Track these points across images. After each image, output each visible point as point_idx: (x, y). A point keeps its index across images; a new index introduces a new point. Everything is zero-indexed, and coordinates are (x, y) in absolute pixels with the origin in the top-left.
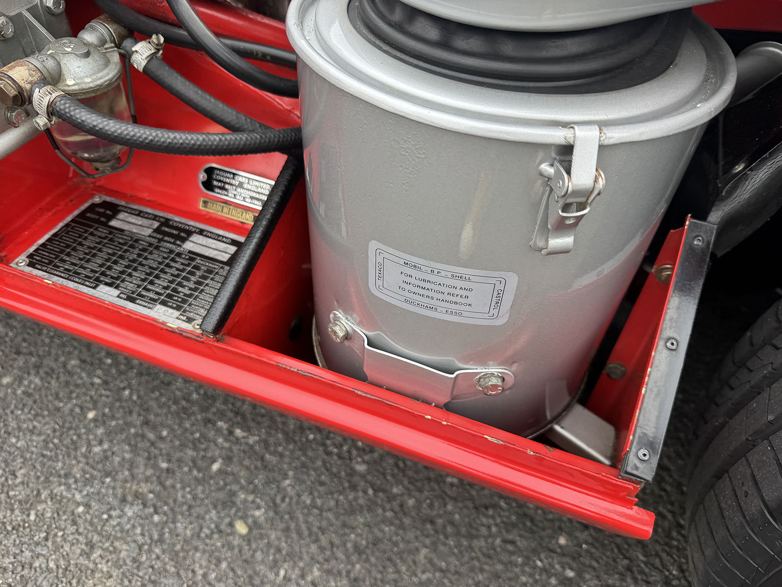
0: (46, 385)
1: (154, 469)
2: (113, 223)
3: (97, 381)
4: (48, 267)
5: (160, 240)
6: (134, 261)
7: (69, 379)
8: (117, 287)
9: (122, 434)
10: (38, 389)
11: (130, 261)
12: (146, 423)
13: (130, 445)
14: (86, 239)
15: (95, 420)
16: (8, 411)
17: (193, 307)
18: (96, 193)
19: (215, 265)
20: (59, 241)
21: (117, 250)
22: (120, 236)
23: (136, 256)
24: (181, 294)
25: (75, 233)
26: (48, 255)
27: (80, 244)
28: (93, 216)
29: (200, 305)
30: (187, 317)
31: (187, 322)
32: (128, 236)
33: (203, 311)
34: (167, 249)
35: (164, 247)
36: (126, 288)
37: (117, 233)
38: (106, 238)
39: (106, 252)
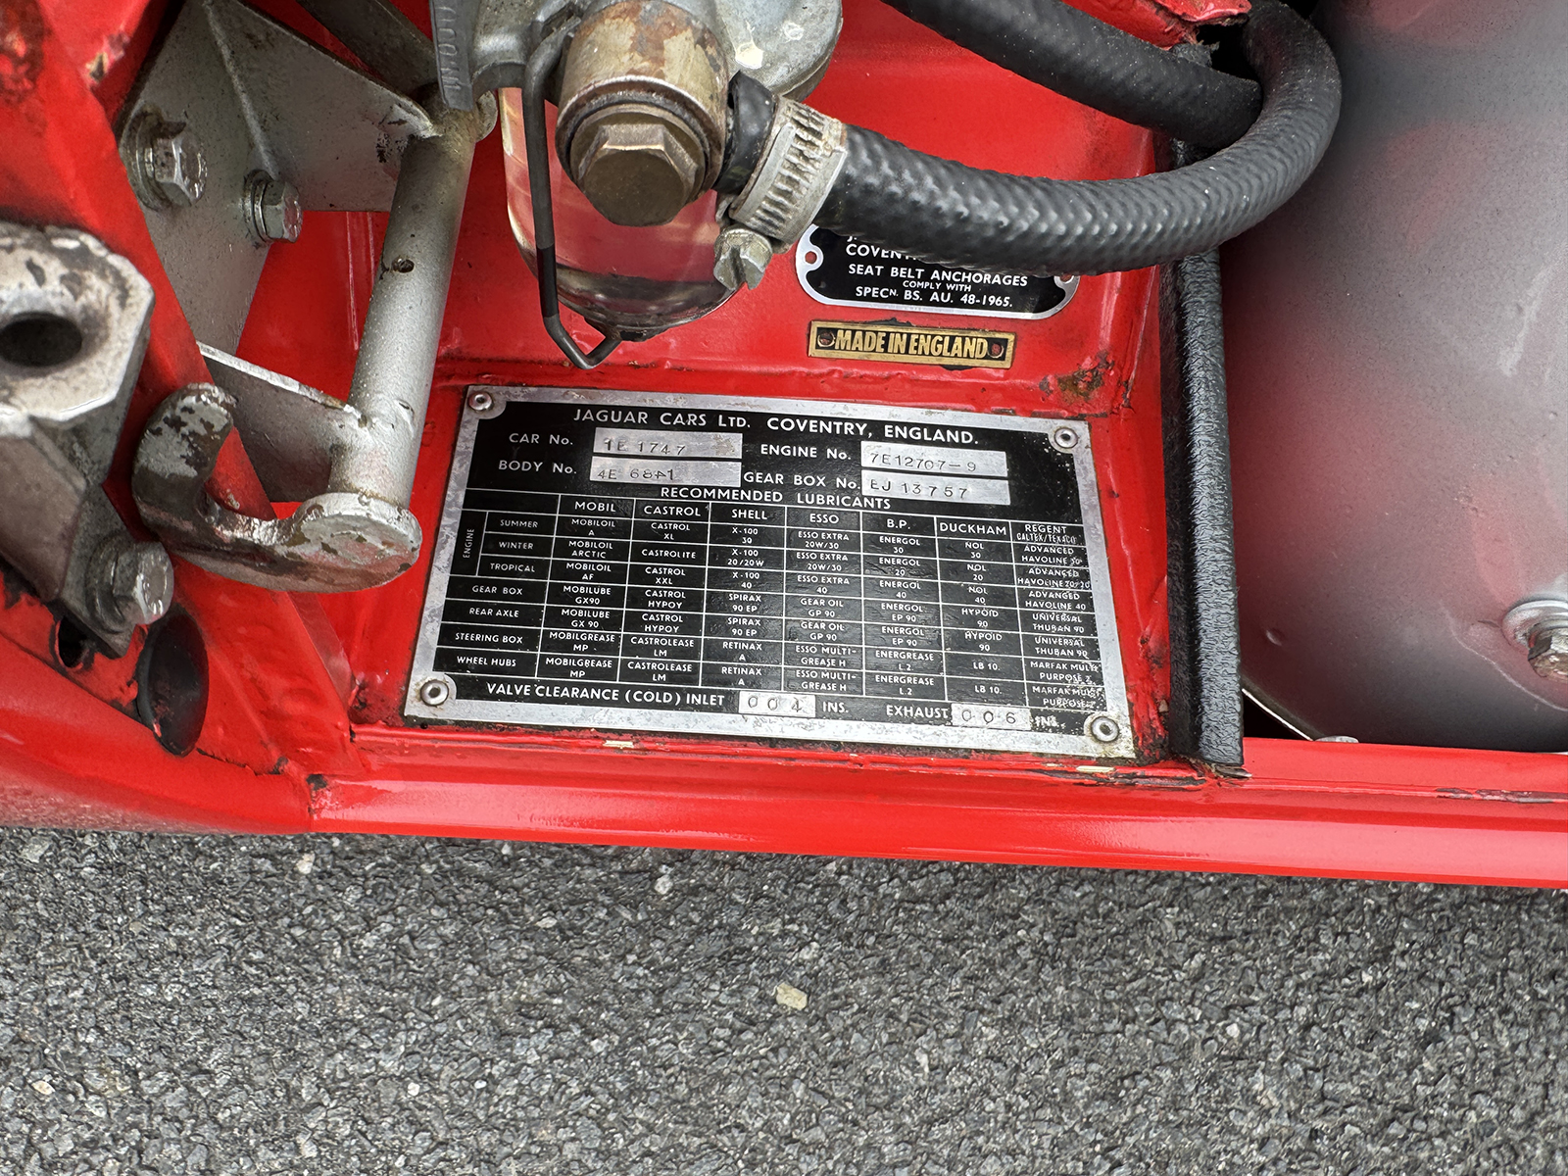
1: (529, 940)
4: (532, 683)
5: (788, 490)
6: (768, 582)
9: (407, 888)
11: (758, 585)
15: (322, 875)
17: (1045, 679)
18: (461, 383)
19: (994, 525)
20: (490, 583)
21: (689, 561)
22: (657, 511)
23: (760, 563)
24: (982, 647)
25: (516, 539)
26: (495, 639)
27: (561, 572)
28: (525, 466)
29: (1058, 666)
30: (1056, 714)
31: (1067, 731)
32: (684, 505)
33: (1078, 679)
34: (828, 512)
35: (816, 511)
36: (820, 680)
37: (642, 504)
38: (622, 530)
39: (662, 576)
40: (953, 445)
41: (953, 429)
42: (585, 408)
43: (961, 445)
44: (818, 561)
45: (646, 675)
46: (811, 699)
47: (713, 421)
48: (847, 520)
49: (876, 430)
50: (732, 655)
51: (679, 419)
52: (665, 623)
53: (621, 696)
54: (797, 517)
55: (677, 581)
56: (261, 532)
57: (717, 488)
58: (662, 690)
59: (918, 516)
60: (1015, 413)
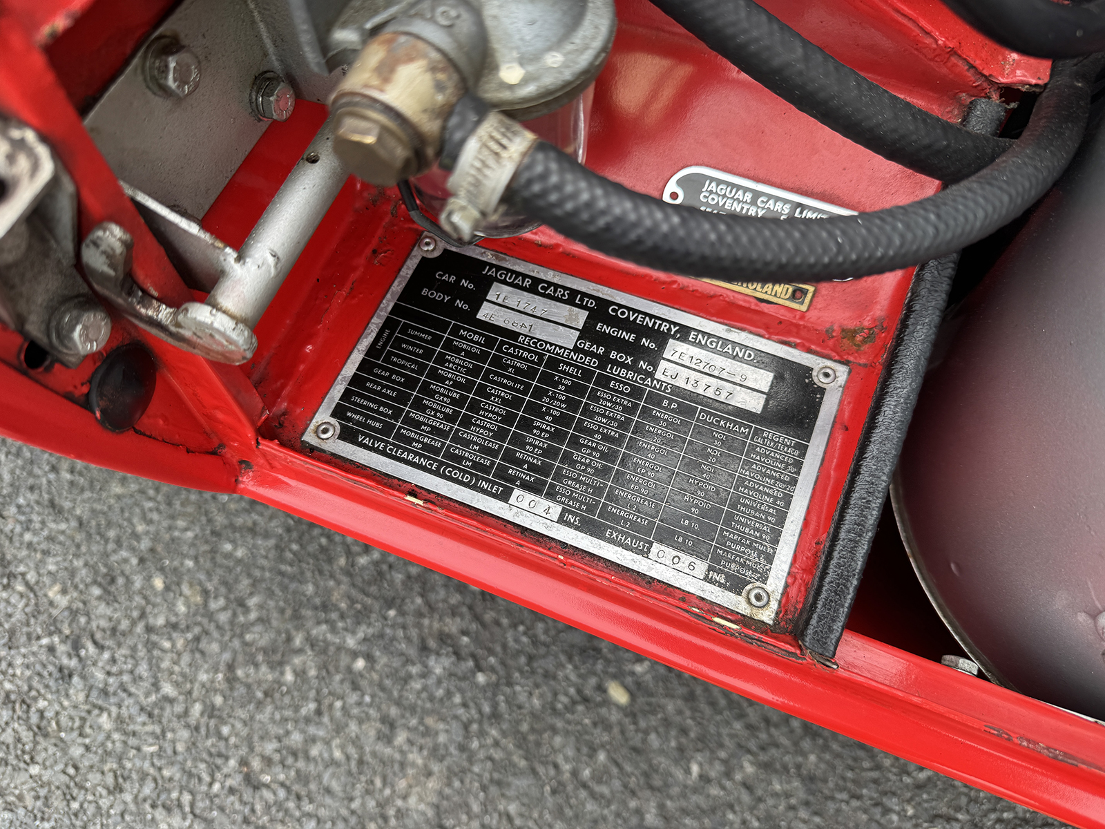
2: (486, 313)
4: (387, 442)
5: (604, 361)
6: (564, 420)
8: (551, 495)
11: (556, 420)
14: (441, 360)
17: (730, 547)
19: (741, 425)
20: (386, 369)
21: (518, 391)
22: (511, 350)
23: (564, 406)
24: (694, 511)
25: (413, 344)
26: (374, 406)
27: (434, 374)
28: (438, 296)
29: (743, 541)
30: (727, 574)
31: (731, 590)
32: (530, 351)
33: (754, 555)
34: (625, 384)
35: (617, 380)
36: (571, 498)
37: (503, 343)
38: (483, 357)
39: (497, 396)
40: (737, 358)
41: (741, 346)
42: (492, 266)
43: (743, 360)
44: (603, 416)
45: (459, 459)
46: (559, 509)
47: (573, 297)
48: (636, 392)
49: (684, 333)
50: (519, 463)
51: (550, 291)
52: (485, 428)
53: (438, 468)
54: (604, 381)
55: (504, 402)
56: (164, 314)
57: (556, 346)
58: (465, 472)
59: (687, 403)
60: (795, 346)
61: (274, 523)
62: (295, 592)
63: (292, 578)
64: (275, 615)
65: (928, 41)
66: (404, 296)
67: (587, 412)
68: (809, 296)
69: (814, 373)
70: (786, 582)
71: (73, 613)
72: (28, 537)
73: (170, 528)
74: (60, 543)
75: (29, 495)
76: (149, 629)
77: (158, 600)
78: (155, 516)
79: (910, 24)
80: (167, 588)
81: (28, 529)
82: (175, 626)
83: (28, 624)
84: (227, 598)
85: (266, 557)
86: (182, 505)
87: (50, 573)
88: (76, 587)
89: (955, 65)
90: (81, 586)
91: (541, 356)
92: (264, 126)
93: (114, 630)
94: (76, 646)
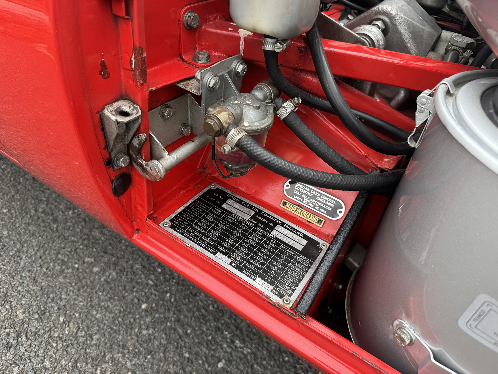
0: (119, 278)
1: (179, 356)
2: (224, 206)
3: (151, 283)
4: (183, 231)
5: (256, 225)
6: (240, 238)
7: (134, 277)
8: (229, 257)
9: (161, 325)
10: (114, 280)
11: (237, 237)
12: (178, 320)
13: (166, 334)
14: (207, 214)
15: (146, 310)
16: (94, 291)
17: (281, 284)
18: (212, 181)
19: (294, 252)
20: (190, 213)
21: (228, 227)
22: (229, 216)
23: (240, 234)
24: (273, 271)
25: (200, 208)
26: (183, 221)
27: (204, 217)
28: (211, 198)
29: (286, 284)
30: (278, 292)
31: (278, 296)
32: (234, 218)
33: (288, 289)
34: (261, 233)
35: (259, 231)
36: (235, 259)
37: (227, 214)
38: (220, 216)
39: (220, 227)
40: (297, 235)
41: (299, 232)
42: (230, 195)
43: (299, 235)
44: (252, 240)
45: (204, 241)
46: (231, 261)
47: (251, 207)
48: (264, 236)
49: (283, 224)
50: (222, 246)
51: (245, 205)
53: (197, 242)
54: (255, 231)
56: (144, 163)
57: (243, 218)
58: (204, 244)
59: (279, 242)
60: (316, 236)
61: (116, 308)
62: (114, 337)
63: (115, 332)
64: (103, 344)
65: (360, 153)
66: (201, 196)
67: (247, 237)
68: (323, 222)
69: (320, 244)
70: (297, 299)
71: (23, 322)
72: (19, 288)
73: (75, 300)
74: (30, 294)
75: (27, 273)
76: (50, 337)
77: (59, 326)
78: (71, 293)
79: (355, 148)
80: (64, 322)
81: (21, 285)
82: (61, 338)
83: (4, 322)
84: (86, 332)
85: (107, 321)
86: (83, 292)
87: (21, 304)
88: (29, 312)
89: (367, 161)
90: (31, 313)
91: (237, 220)
92: (181, 136)
93: (36, 333)
94: (19, 336)
